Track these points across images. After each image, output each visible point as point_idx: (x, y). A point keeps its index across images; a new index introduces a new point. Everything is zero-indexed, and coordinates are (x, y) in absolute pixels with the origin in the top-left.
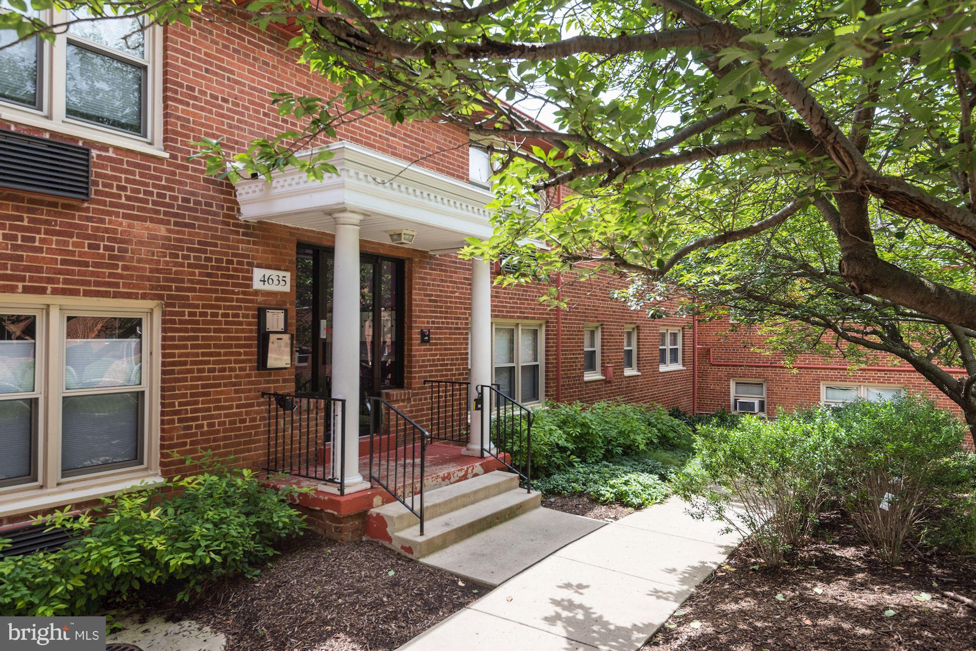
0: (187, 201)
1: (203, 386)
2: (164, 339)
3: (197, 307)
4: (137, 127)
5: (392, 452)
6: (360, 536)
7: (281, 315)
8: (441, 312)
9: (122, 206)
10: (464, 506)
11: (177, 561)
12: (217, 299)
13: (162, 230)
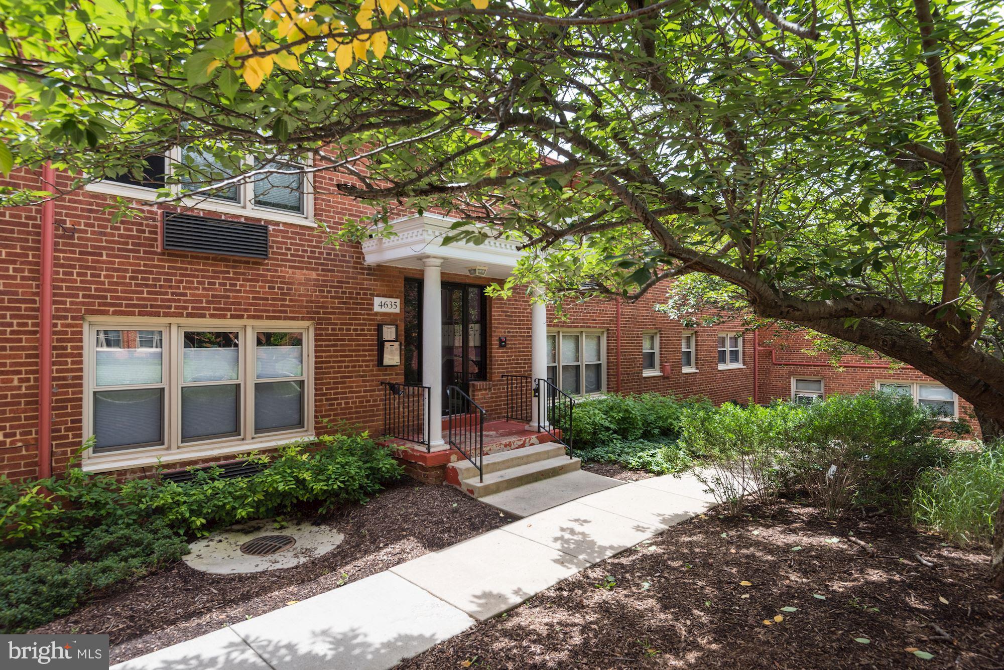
0: (329, 254)
1: (341, 377)
2: (316, 346)
3: (336, 324)
4: (297, 208)
5: (473, 427)
6: (442, 481)
7: (393, 328)
8: (515, 324)
9: (288, 261)
10: (518, 465)
11: (318, 487)
12: (350, 319)
13: (313, 275)
